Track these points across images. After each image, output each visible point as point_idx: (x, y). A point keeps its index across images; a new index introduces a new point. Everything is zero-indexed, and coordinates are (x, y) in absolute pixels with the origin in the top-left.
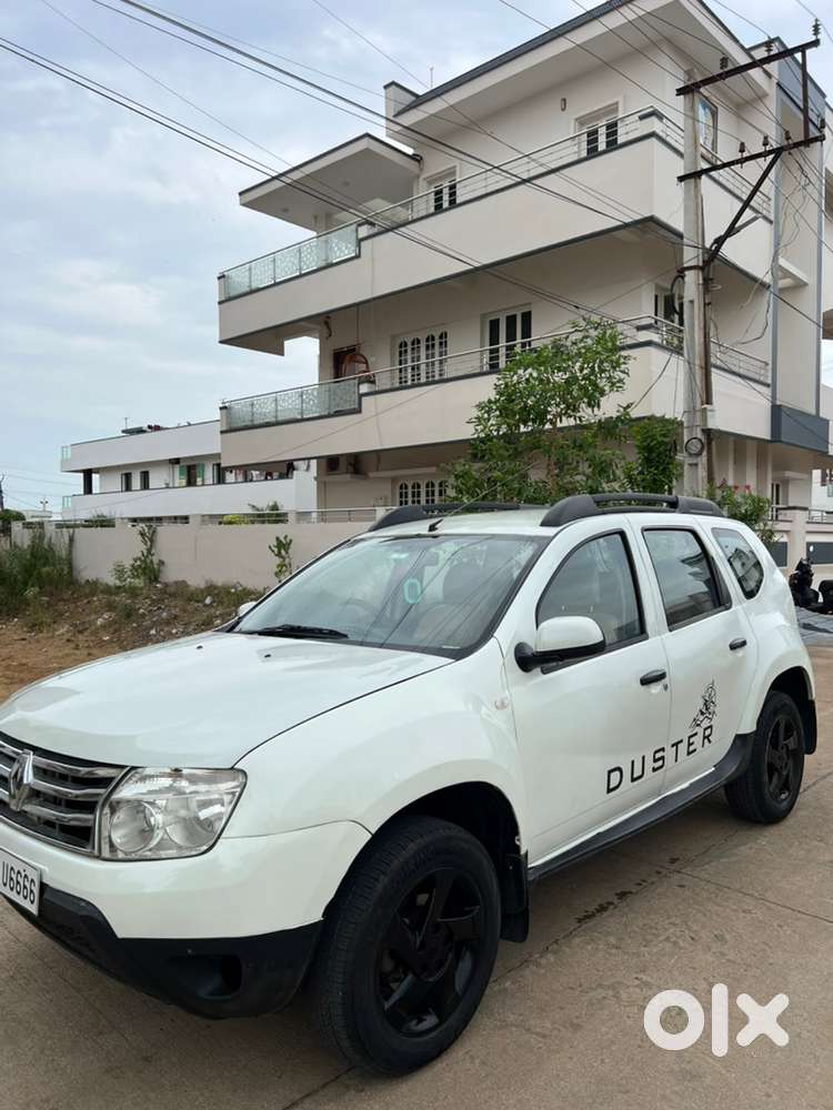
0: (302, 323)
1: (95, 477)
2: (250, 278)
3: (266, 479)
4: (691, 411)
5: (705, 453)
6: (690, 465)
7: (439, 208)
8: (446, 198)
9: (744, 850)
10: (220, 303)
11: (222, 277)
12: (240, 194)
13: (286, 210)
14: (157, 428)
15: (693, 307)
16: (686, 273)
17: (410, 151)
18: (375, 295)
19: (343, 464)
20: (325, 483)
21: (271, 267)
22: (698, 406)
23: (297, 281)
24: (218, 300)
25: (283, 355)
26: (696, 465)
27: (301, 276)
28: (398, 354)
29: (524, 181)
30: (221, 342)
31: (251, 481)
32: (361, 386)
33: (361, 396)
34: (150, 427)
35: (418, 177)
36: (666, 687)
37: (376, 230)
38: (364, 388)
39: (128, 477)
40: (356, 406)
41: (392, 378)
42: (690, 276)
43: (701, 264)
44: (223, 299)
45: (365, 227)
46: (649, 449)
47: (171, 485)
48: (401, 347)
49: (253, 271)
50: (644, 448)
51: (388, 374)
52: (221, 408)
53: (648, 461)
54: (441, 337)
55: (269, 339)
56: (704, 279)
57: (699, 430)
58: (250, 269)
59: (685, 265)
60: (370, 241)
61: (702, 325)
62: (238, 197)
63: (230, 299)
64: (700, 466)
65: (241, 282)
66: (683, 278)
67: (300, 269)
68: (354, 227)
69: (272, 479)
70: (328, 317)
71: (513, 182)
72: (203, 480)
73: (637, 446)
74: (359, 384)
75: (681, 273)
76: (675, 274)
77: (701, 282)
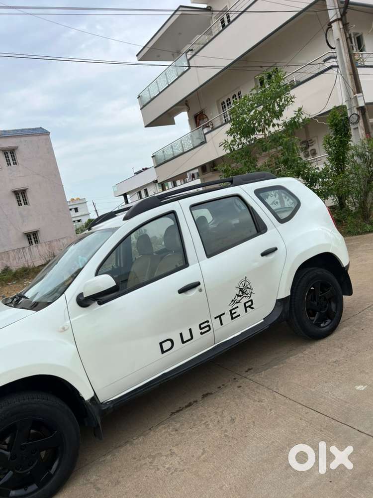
0: (176, 107)
1: (128, 196)
2: (150, 94)
3: (193, 180)
4: (349, 100)
5: (361, 121)
6: (355, 129)
7: (224, 26)
8: (226, 20)
9: (293, 359)
10: (141, 109)
11: (139, 97)
12: (137, 56)
13: (159, 56)
14: (146, 169)
15: (339, 42)
16: (332, 24)
17: (205, 6)
18: (201, 84)
19: (208, 168)
20: (203, 179)
21: (156, 86)
22: (353, 96)
23: (168, 88)
24: (140, 108)
25: (174, 124)
26: (357, 128)
27: (169, 85)
28: (222, 109)
29: (243, 12)
30: (145, 127)
31: (187, 182)
32: (204, 130)
33: (205, 134)
34: (143, 169)
35: (212, 18)
36: (201, 290)
37: (194, 53)
38: (206, 131)
39: (140, 193)
40: (204, 140)
41: (221, 119)
42: (334, 25)
43: (339, 17)
44: (141, 107)
45: (189, 53)
46: (336, 125)
47: (156, 193)
48: (222, 105)
49: (150, 90)
50: (332, 126)
51: (219, 118)
52: (152, 157)
53: (337, 132)
54: (239, 94)
55: (166, 119)
56: (343, 25)
57: (355, 108)
58: (149, 90)
59: (331, 21)
60: (192, 59)
61: (347, 50)
62: (136, 57)
63: (144, 106)
64: (359, 128)
65: (147, 97)
66: (331, 27)
67: (168, 83)
68: (184, 55)
69: (195, 179)
70: (186, 101)
71: (238, 14)
72: (168, 187)
73: (330, 126)
74: (203, 129)
75: (330, 25)
76: (327, 27)
77: (341, 26)
